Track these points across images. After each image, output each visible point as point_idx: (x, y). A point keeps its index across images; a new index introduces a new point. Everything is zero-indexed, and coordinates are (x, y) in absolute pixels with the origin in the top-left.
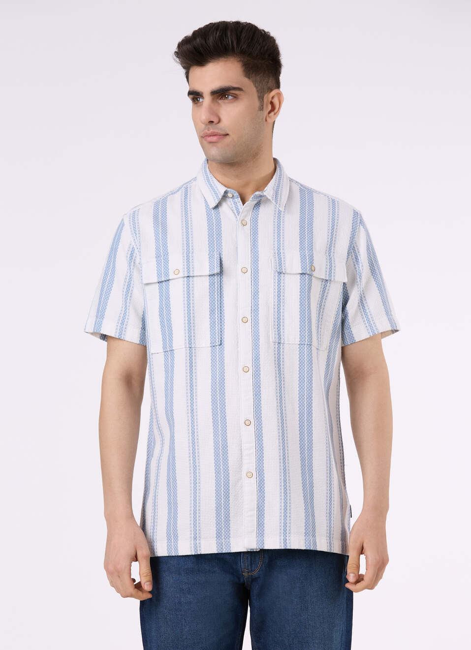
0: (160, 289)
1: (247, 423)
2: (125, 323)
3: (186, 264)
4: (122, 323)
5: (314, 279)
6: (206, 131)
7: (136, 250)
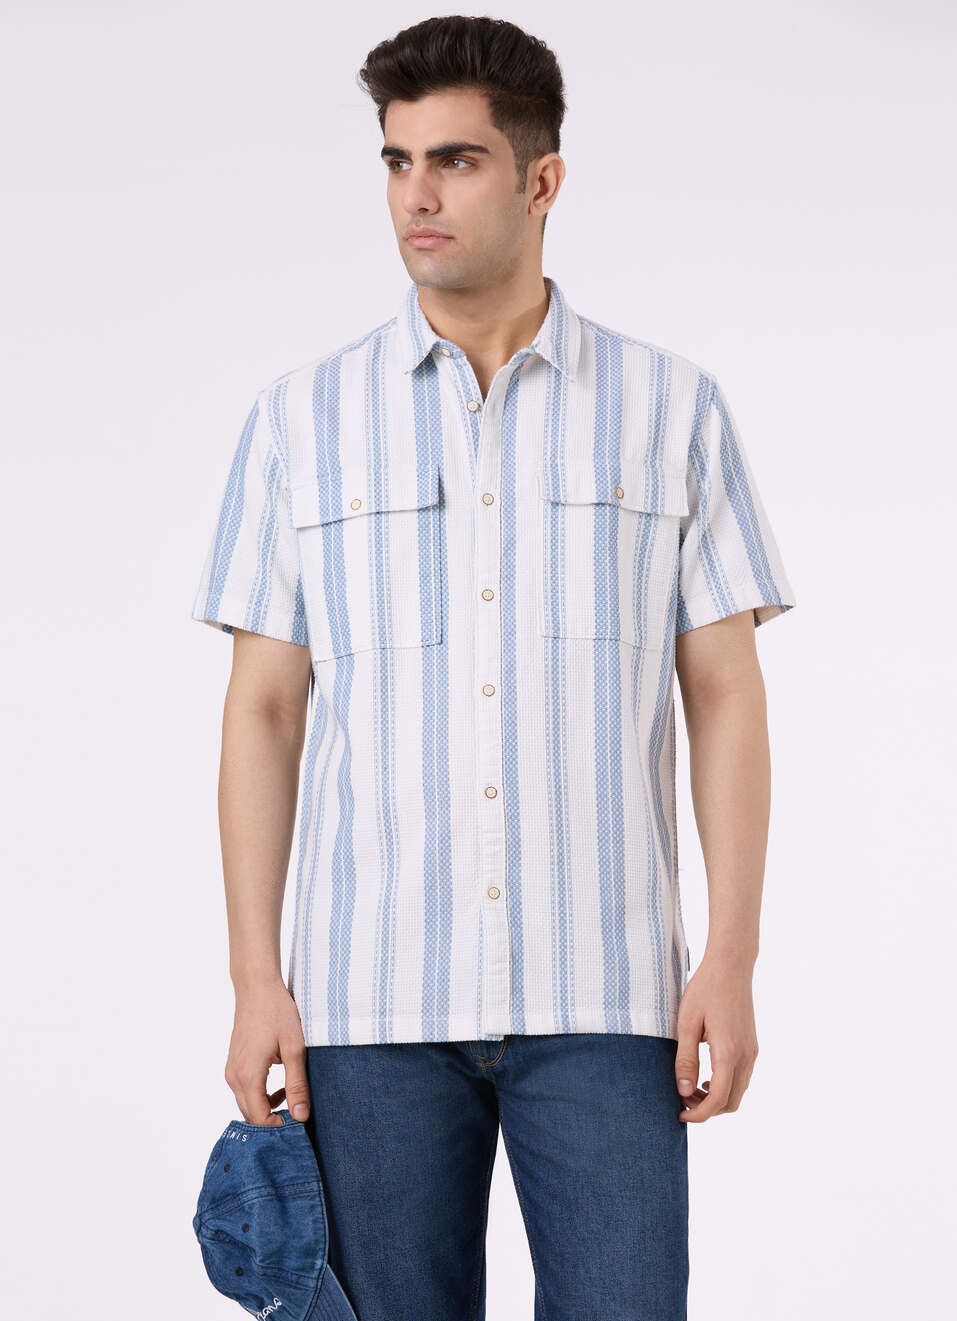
0: (326, 537)
1: (491, 793)
2: (264, 603)
3: (373, 488)
4: (259, 603)
5: (621, 513)
6: (414, 226)
7: (281, 465)
